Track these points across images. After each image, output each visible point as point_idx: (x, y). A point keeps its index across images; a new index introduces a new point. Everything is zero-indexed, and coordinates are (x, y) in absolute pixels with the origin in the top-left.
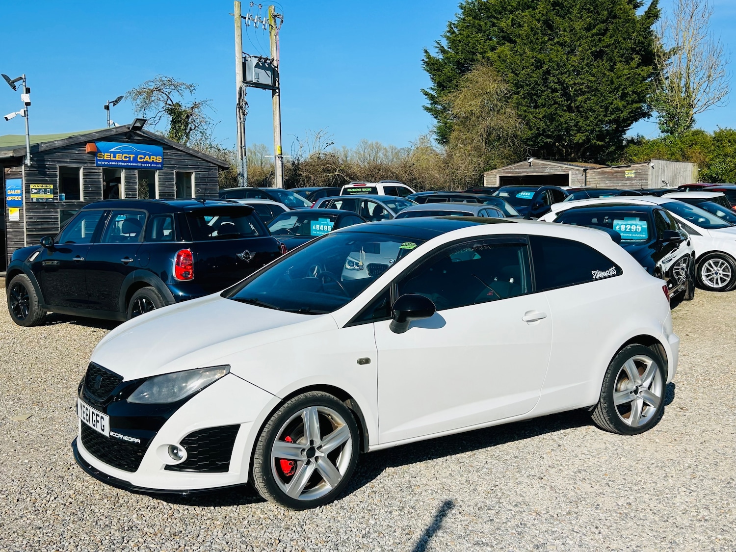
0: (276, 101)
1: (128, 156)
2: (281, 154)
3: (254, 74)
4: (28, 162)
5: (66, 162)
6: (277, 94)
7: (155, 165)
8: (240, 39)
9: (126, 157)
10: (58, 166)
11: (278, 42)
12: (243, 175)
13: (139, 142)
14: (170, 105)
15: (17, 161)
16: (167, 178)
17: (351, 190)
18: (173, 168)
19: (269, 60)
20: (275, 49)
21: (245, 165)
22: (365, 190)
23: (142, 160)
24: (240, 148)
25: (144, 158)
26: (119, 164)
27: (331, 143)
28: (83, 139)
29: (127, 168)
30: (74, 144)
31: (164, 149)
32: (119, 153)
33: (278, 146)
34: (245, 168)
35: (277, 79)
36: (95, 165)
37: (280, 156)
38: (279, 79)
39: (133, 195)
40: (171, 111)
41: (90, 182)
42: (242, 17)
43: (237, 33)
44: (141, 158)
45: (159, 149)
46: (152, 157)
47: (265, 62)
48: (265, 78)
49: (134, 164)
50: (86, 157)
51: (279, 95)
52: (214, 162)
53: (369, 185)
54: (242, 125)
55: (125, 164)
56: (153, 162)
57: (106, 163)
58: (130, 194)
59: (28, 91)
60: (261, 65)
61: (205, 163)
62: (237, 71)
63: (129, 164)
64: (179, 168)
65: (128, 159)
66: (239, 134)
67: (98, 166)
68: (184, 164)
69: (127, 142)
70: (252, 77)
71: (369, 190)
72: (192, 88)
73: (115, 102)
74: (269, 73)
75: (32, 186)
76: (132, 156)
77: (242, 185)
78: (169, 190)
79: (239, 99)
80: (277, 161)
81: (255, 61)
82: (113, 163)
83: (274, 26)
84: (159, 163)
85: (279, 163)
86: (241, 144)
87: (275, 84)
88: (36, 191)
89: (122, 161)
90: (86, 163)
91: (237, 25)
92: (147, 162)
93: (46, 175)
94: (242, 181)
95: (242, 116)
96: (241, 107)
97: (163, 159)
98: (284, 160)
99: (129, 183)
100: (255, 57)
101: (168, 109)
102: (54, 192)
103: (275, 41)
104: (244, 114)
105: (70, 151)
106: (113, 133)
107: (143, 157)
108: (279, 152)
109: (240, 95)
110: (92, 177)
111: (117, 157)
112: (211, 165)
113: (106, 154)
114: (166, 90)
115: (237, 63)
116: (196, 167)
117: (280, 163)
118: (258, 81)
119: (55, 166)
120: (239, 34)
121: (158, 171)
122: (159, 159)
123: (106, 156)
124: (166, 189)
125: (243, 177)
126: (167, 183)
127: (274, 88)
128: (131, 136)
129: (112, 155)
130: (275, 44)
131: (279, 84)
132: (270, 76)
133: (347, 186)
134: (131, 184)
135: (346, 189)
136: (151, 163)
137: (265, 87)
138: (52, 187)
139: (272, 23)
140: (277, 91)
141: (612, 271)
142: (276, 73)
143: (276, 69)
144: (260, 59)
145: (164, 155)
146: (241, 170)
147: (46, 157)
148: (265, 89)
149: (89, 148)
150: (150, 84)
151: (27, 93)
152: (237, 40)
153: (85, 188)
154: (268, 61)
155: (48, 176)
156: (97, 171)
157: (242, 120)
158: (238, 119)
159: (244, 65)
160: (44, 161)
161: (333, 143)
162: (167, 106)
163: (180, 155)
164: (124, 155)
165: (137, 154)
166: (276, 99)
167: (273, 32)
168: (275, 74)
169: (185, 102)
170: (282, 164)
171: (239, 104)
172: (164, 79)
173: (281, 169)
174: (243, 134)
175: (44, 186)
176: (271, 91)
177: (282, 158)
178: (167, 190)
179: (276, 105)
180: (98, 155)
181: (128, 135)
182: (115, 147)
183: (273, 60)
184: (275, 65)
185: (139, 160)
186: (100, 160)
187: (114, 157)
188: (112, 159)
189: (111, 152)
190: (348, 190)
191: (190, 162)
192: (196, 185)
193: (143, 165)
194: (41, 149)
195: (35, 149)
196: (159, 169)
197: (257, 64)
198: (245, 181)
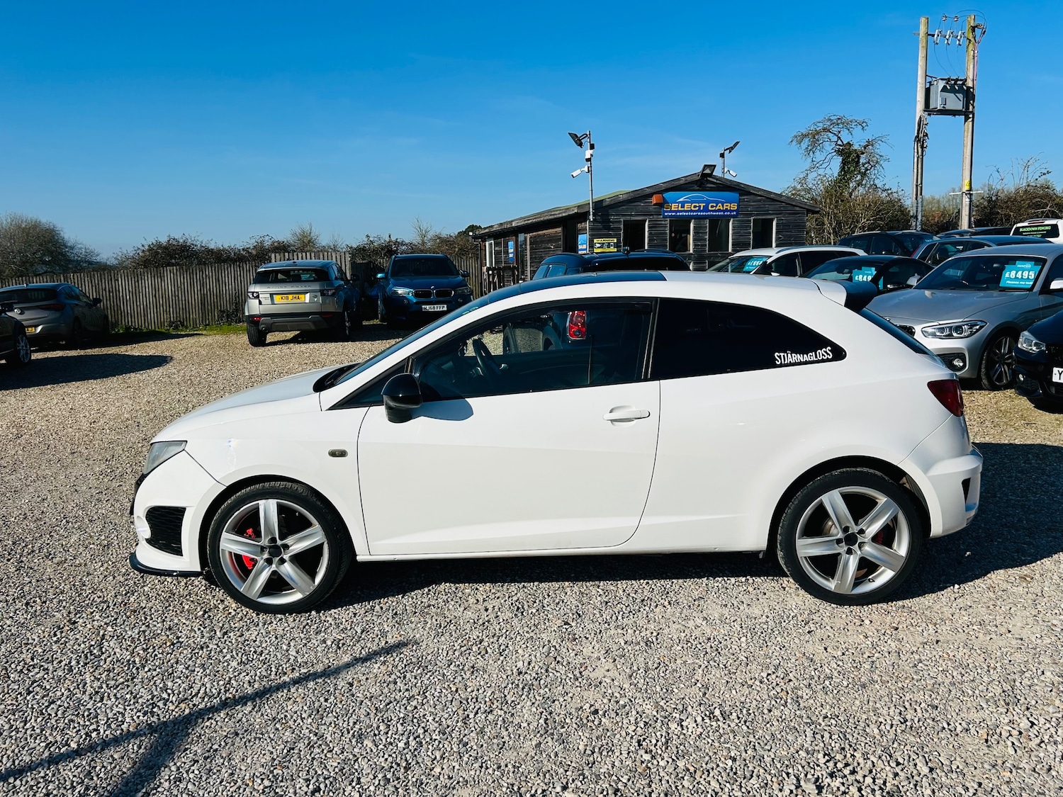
0: (968, 129)
1: (697, 205)
2: (970, 190)
3: (939, 99)
4: (591, 218)
5: (631, 215)
6: (971, 119)
7: (729, 213)
8: (924, 62)
9: (695, 207)
10: (622, 220)
11: (976, 58)
12: (916, 217)
13: (711, 189)
14: (840, 145)
15: (582, 216)
16: (742, 227)
17: (1024, 230)
18: (751, 215)
19: (961, 80)
20: (972, 66)
21: (920, 205)
22: (1043, 228)
23: (714, 208)
24: (915, 186)
25: (716, 207)
26: (687, 214)
27: (1046, 172)
28: (649, 191)
29: (696, 218)
30: (640, 197)
31: (741, 195)
32: (688, 202)
33: (967, 181)
34: (920, 209)
35: (971, 102)
36: (662, 217)
37: (968, 192)
38: (974, 102)
39: (702, 245)
40: (840, 152)
41: (655, 234)
42: (929, 35)
43: (921, 54)
44: (712, 207)
45: (735, 195)
46: (725, 204)
47: (955, 84)
48: (955, 102)
49: (704, 214)
50: (651, 208)
51: (973, 121)
52: (801, 205)
53: (1047, 222)
54: (920, 160)
55: (695, 214)
56: (727, 211)
57: (674, 214)
58: (699, 245)
59: (592, 147)
60: (949, 88)
61: (790, 208)
62: (918, 99)
63: (699, 214)
64: (757, 215)
65: (697, 208)
66: (915, 171)
67: (665, 217)
68: (764, 209)
69: (698, 190)
70: (937, 103)
71: (1047, 228)
72: (864, 125)
73: (731, 149)
74: (960, 96)
75: (595, 241)
76: (702, 205)
77: (915, 228)
78: (745, 239)
79: (918, 131)
80: (964, 198)
81: (941, 84)
82: (681, 214)
83: (973, 40)
84: (733, 211)
85: (966, 200)
86: (917, 182)
87: (967, 108)
88: (599, 245)
89: (691, 211)
90: (652, 215)
91: (922, 44)
92: (719, 210)
93: (610, 229)
94: (914, 224)
95: (920, 150)
96: (920, 140)
97: (738, 206)
98: (973, 198)
99: (698, 233)
100: (942, 79)
101: (839, 151)
102: (617, 245)
103: (971, 57)
104: (922, 147)
105: (635, 204)
106: (682, 182)
107: (715, 205)
108: (966, 188)
109: (919, 125)
110: (658, 229)
111: (686, 207)
112: (798, 209)
113: (673, 205)
114: (835, 130)
115: (918, 89)
116: (778, 212)
117: (968, 200)
118: (944, 107)
119: (619, 220)
120: (924, 55)
121: (732, 220)
122: (734, 206)
123: (674, 206)
124: (742, 237)
125: (917, 219)
126: (742, 231)
127: (967, 113)
128: (702, 183)
129: (680, 205)
130: (972, 60)
131: (974, 107)
132: (962, 99)
133: (1019, 225)
134: (701, 235)
135: (1018, 229)
136: (724, 211)
137: (954, 113)
138: (616, 241)
139: (971, 37)
140: (971, 116)
141: (824, 352)
142: (971, 95)
143: (971, 90)
144: (948, 80)
145: (739, 202)
146: (915, 212)
147: (611, 212)
148: (954, 115)
149: (654, 200)
150: (818, 124)
151: (591, 149)
152: (921, 63)
153: (649, 240)
154: (959, 82)
155: (612, 229)
156: (663, 222)
157: (920, 154)
158: (916, 154)
159: (928, 91)
160: (608, 215)
161: (1048, 172)
162: (838, 147)
163: (760, 201)
164: (693, 205)
165: (708, 202)
166: (968, 125)
167: (971, 47)
168: (969, 95)
169: (857, 139)
170: (971, 201)
171: (917, 137)
172: (832, 118)
173: (967, 208)
174: (920, 171)
175: (606, 240)
176: (963, 117)
177: (971, 195)
178: (742, 239)
179: (968, 133)
180: (665, 206)
181: (699, 183)
182: (684, 197)
183: (966, 80)
184: (970, 85)
185: (710, 209)
186: (667, 212)
187: (683, 207)
188: (680, 209)
189: (679, 203)
190: (1021, 230)
191: (771, 207)
192: (777, 233)
193: (714, 213)
194: (604, 204)
195: (598, 205)
196: (734, 217)
197: (945, 87)
198: (918, 224)
